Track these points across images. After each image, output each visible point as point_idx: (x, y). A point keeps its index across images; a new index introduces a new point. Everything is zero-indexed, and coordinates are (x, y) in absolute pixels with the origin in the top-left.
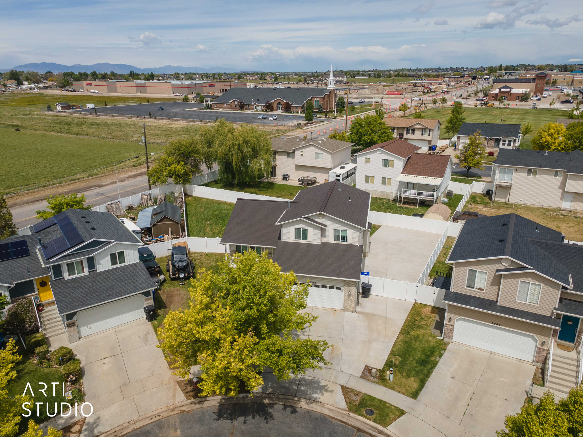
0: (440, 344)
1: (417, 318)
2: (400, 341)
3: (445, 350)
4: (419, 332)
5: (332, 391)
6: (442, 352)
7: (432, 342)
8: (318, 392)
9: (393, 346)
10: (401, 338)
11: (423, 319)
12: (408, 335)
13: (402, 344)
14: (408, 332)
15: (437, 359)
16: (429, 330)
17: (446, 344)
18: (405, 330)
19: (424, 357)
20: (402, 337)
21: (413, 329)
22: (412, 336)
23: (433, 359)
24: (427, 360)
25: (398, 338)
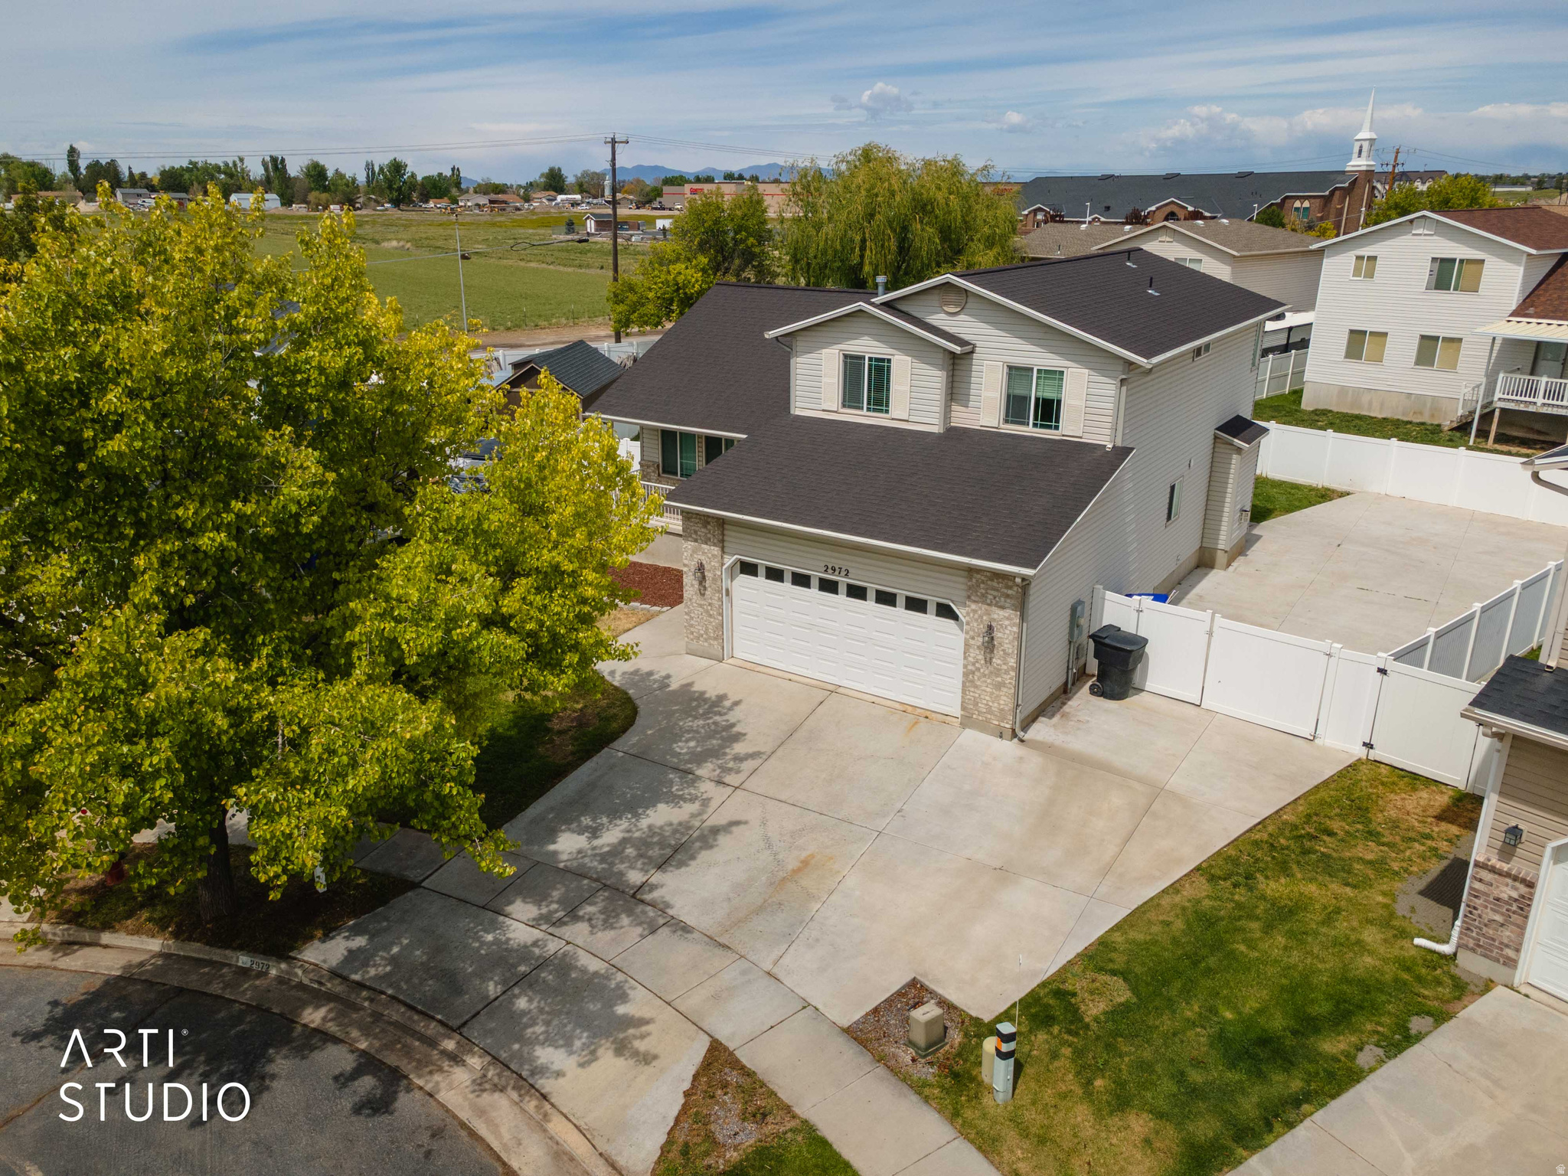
0: (1419, 979)
1: (1336, 825)
2: (1174, 906)
3: (1441, 1018)
4: (1312, 889)
5: (647, 1059)
6: (1416, 1024)
7: (1371, 953)
8: (578, 1044)
9: (1125, 920)
10: (1188, 892)
11: (1372, 835)
12: (1242, 890)
13: (1179, 925)
14: (1249, 877)
15: (1364, 1059)
16: (1384, 894)
17: (1463, 990)
18: (1235, 861)
19: (1278, 1022)
20: (1201, 888)
21: (1284, 868)
22: (1263, 897)
23: (1332, 1045)
24: (1290, 1041)
25: (1174, 888)
